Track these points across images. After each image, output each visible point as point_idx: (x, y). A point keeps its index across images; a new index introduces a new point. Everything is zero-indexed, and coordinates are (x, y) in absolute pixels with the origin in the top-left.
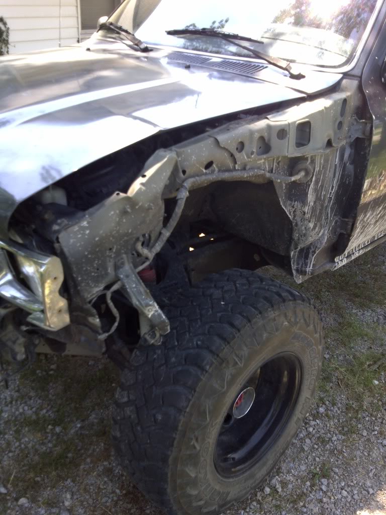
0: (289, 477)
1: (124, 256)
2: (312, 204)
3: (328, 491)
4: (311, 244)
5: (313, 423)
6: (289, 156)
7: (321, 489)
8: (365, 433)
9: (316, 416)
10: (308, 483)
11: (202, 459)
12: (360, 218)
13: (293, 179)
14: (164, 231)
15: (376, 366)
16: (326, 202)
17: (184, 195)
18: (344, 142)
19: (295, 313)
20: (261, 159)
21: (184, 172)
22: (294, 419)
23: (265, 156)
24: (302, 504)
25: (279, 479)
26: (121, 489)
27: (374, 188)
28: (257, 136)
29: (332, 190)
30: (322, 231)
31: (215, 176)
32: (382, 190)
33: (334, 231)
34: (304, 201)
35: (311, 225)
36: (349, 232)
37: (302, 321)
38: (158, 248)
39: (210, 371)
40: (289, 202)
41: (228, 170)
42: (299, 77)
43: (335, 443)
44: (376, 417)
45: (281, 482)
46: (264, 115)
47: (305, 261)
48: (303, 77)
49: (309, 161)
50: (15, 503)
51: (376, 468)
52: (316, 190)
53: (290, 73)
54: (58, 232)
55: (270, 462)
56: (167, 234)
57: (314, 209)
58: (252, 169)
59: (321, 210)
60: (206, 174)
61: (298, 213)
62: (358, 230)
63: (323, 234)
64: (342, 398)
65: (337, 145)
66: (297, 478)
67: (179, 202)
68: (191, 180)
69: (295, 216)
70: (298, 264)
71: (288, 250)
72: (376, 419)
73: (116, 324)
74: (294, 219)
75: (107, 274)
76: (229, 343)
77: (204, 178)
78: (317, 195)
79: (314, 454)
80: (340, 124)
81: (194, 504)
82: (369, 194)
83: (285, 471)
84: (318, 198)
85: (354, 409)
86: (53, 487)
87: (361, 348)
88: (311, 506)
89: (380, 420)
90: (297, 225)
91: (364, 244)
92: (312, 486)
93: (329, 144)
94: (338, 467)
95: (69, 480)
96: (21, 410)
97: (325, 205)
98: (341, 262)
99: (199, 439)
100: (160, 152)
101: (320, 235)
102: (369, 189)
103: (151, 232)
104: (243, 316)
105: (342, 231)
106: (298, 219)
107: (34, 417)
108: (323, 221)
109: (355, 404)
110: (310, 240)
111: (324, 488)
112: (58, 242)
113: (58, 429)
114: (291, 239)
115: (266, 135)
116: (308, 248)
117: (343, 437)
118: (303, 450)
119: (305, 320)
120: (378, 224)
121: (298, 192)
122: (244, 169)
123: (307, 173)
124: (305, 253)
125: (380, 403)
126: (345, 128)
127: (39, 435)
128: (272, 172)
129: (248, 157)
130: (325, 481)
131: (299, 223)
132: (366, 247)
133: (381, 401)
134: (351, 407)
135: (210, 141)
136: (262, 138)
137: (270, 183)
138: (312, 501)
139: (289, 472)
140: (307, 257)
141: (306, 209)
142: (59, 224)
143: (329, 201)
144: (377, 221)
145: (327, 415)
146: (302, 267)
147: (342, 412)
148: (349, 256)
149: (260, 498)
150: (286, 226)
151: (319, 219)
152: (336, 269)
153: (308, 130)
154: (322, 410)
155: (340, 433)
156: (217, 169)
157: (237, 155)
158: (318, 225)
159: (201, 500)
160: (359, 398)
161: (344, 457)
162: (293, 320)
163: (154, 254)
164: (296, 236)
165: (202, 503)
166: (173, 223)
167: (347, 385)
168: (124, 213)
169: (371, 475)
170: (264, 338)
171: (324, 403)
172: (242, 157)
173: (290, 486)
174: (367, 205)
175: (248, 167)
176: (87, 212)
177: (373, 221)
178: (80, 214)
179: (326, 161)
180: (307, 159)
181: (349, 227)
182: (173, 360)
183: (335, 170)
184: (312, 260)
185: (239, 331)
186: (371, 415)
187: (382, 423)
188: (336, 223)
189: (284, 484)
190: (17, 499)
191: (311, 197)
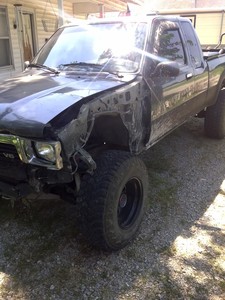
0: (145, 234)
1: (77, 142)
2: (134, 122)
3: (160, 235)
4: (136, 139)
5: (149, 215)
6: (125, 104)
7: (158, 235)
8: (170, 215)
9: (150, 212)
10: (153, 234)
11: (114, 216)
12: (152, 127)
13: (127, 112)
14: (88, 133)
15: (170, 192)
16: (139, 121)
17: (93, 119)
18: (141, 99)
19: (136, 161)
20: (115, 106)
21: (92, 112)
22: (143, 208)
23: (116, 105)
24: (152, 241)
25: (141, 235)
26: (79, 250)
27: (155, 115)
28: (113, 97)
29: (140, 117)
30: (139, 133)
31: (101, 113)
32: (158, 115)
33: (144, 133)
34: (132, 122)
35: (135, 131)
36: (149, 132)
37: (139, 164)
38: (87, 139)
39: (112, 181)
40: (126, 122)
41: (106, 111)
42: (122, 77)
43: (160, 220)
44: (173, 209)
45: (142, 236)
46: (113, 91)
47: (135, 147)
48: (123, 77)
49: (131, 106)
50: (36, 264)
51: (177, 225)
52: (135, 117)
53: (118, 76)
54: (57, 134)
55: (137, 226)
56: (89, 134)
57: (135, 124)
58: (113, 110)
59: (138, 125)
60: (98, 112)
61: (130, 126)
62: (152, 132)
63: (140, 134)
64: (159, 205)
65: (140, 99)
66: (148, 234)
67: (92, 121)
68: (95, 114)
69: (129, 128)
70: (132, 149)
71: (128, 143)
72: (174, 210)
73: (77, 168)
74: (129, 129)
75: (73, 149)
76: (116, 171)
77: (98, 113)
78: (135, 119)
79: (152, 225)
80: (139, 92)
81: (113, 238)
82: (154, 117)
83: (143, 233)
84: (136, 120)
85: (164, 208)
86: (49, 256)
87: (163, 187)
88: (156, 241)
89: (175, 210)
90: (130, 131)
91: (155, 139)
92: (154, 235)
93: (137, 99)
94: (163, 227)
95: (56, 252)
96: (24, 234)
97: (139, 123)
98: (148, 146)
99: (112, 207)
100: (84, 105)
101: (139, 135)
102: (153, 115)
103: (84, 133)
104: (119, 162)
105: (147, 133)
106: (130, 129)
107: (31, 235)
108: (139, 129)
109: (164, 206)
110: (136, 137)
111: (159, 234)
112: (58, 137)
113: (43, 237)
114: (129, 137)
115: (116, 97)
116: (135, 141)
117: (162, 218)
118: (148, 224)
119: (140, 164)
120: (159, 129)
121: (129, 118)
122: (110, 110)
123: (131, 111)
124: (134, 144)
125: (174, 204)
126: (141, 93)
127: (36, 240)
128: (119, 111)
129: (111, 105)
130: (159, 233)
131: (131, 131)
132: (156, 140)
133: (174, 203)
134: (163, 207)
135: (98, 100)
136: (114, 98)
137: (119, 115)
138: (155, 239)
139: (144, 232)
140: (135, 145)
141: (133, 124)
142: (56, 131)
143: (140, 121)
144: (158, 128)
145: (154, 212)
146: (134, 150)
147: (160, 210)
148: (151, 144)
149: (135, 242)
150: (126, 133)
151: (138, 129)
152: (147, 149)
153: (129, 95)
154: (152, 210)
155: (161, 216)
156: (101, 110)
157: (108, 105)
158: (138, 130)
159: (115, 236)
160: (165, 204)
161: (164, 224)
162: (136, 163)
163: (86, 141)
164: (130, 136)
165: (115, 238)
166: (91, 129)
167: (160, 201)
168: (77, 125)
169: (176, 227)
170: (128, 169)
171: (152, 208)
172: (109, 105)
173: (146, 236)
174: (154, 121)
175: (111, 109)
176: (65, 127)
177: (157, 128)
178: (63, 128)
179: (137, 106)
180: (130, 105)
181: (149, 131)
182: (98, 180)
183: (140, 109)
184: (138, 145)
185: (119, 166)
186: (171, 208)
187: (176, 210)
188: (144, 130)
189: (143, 236)
190: (36, 262)
191: (134, 120)
